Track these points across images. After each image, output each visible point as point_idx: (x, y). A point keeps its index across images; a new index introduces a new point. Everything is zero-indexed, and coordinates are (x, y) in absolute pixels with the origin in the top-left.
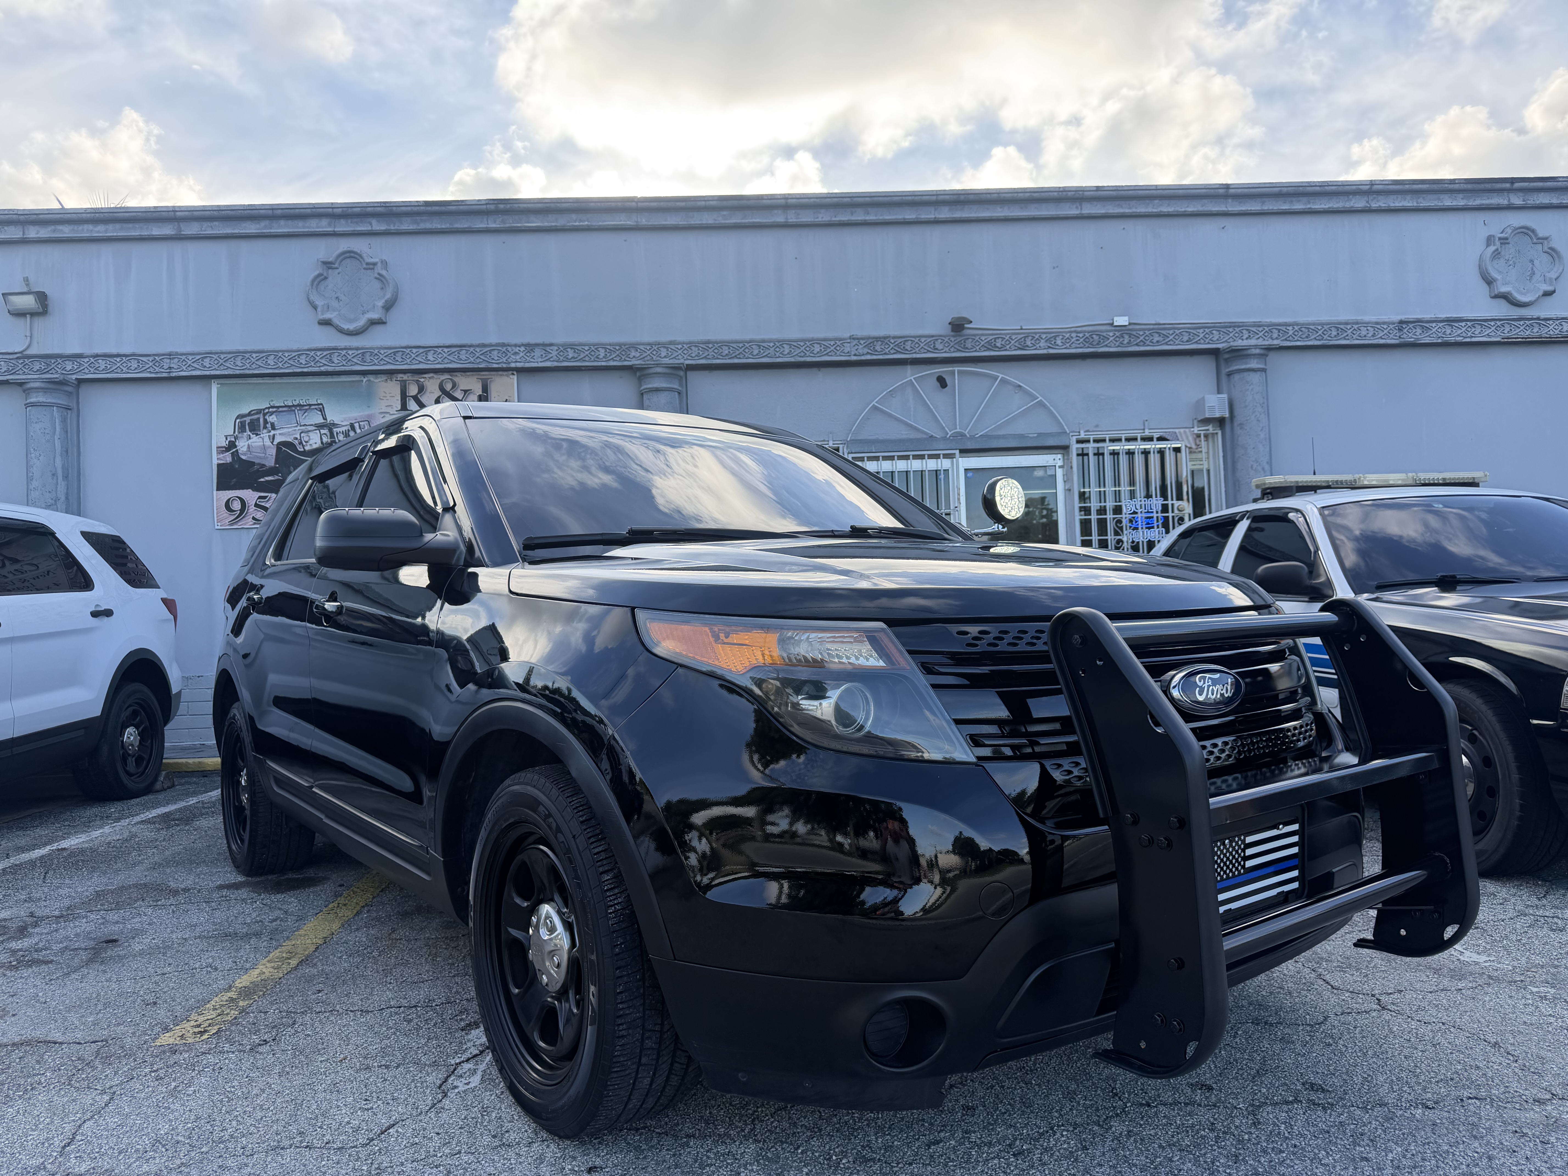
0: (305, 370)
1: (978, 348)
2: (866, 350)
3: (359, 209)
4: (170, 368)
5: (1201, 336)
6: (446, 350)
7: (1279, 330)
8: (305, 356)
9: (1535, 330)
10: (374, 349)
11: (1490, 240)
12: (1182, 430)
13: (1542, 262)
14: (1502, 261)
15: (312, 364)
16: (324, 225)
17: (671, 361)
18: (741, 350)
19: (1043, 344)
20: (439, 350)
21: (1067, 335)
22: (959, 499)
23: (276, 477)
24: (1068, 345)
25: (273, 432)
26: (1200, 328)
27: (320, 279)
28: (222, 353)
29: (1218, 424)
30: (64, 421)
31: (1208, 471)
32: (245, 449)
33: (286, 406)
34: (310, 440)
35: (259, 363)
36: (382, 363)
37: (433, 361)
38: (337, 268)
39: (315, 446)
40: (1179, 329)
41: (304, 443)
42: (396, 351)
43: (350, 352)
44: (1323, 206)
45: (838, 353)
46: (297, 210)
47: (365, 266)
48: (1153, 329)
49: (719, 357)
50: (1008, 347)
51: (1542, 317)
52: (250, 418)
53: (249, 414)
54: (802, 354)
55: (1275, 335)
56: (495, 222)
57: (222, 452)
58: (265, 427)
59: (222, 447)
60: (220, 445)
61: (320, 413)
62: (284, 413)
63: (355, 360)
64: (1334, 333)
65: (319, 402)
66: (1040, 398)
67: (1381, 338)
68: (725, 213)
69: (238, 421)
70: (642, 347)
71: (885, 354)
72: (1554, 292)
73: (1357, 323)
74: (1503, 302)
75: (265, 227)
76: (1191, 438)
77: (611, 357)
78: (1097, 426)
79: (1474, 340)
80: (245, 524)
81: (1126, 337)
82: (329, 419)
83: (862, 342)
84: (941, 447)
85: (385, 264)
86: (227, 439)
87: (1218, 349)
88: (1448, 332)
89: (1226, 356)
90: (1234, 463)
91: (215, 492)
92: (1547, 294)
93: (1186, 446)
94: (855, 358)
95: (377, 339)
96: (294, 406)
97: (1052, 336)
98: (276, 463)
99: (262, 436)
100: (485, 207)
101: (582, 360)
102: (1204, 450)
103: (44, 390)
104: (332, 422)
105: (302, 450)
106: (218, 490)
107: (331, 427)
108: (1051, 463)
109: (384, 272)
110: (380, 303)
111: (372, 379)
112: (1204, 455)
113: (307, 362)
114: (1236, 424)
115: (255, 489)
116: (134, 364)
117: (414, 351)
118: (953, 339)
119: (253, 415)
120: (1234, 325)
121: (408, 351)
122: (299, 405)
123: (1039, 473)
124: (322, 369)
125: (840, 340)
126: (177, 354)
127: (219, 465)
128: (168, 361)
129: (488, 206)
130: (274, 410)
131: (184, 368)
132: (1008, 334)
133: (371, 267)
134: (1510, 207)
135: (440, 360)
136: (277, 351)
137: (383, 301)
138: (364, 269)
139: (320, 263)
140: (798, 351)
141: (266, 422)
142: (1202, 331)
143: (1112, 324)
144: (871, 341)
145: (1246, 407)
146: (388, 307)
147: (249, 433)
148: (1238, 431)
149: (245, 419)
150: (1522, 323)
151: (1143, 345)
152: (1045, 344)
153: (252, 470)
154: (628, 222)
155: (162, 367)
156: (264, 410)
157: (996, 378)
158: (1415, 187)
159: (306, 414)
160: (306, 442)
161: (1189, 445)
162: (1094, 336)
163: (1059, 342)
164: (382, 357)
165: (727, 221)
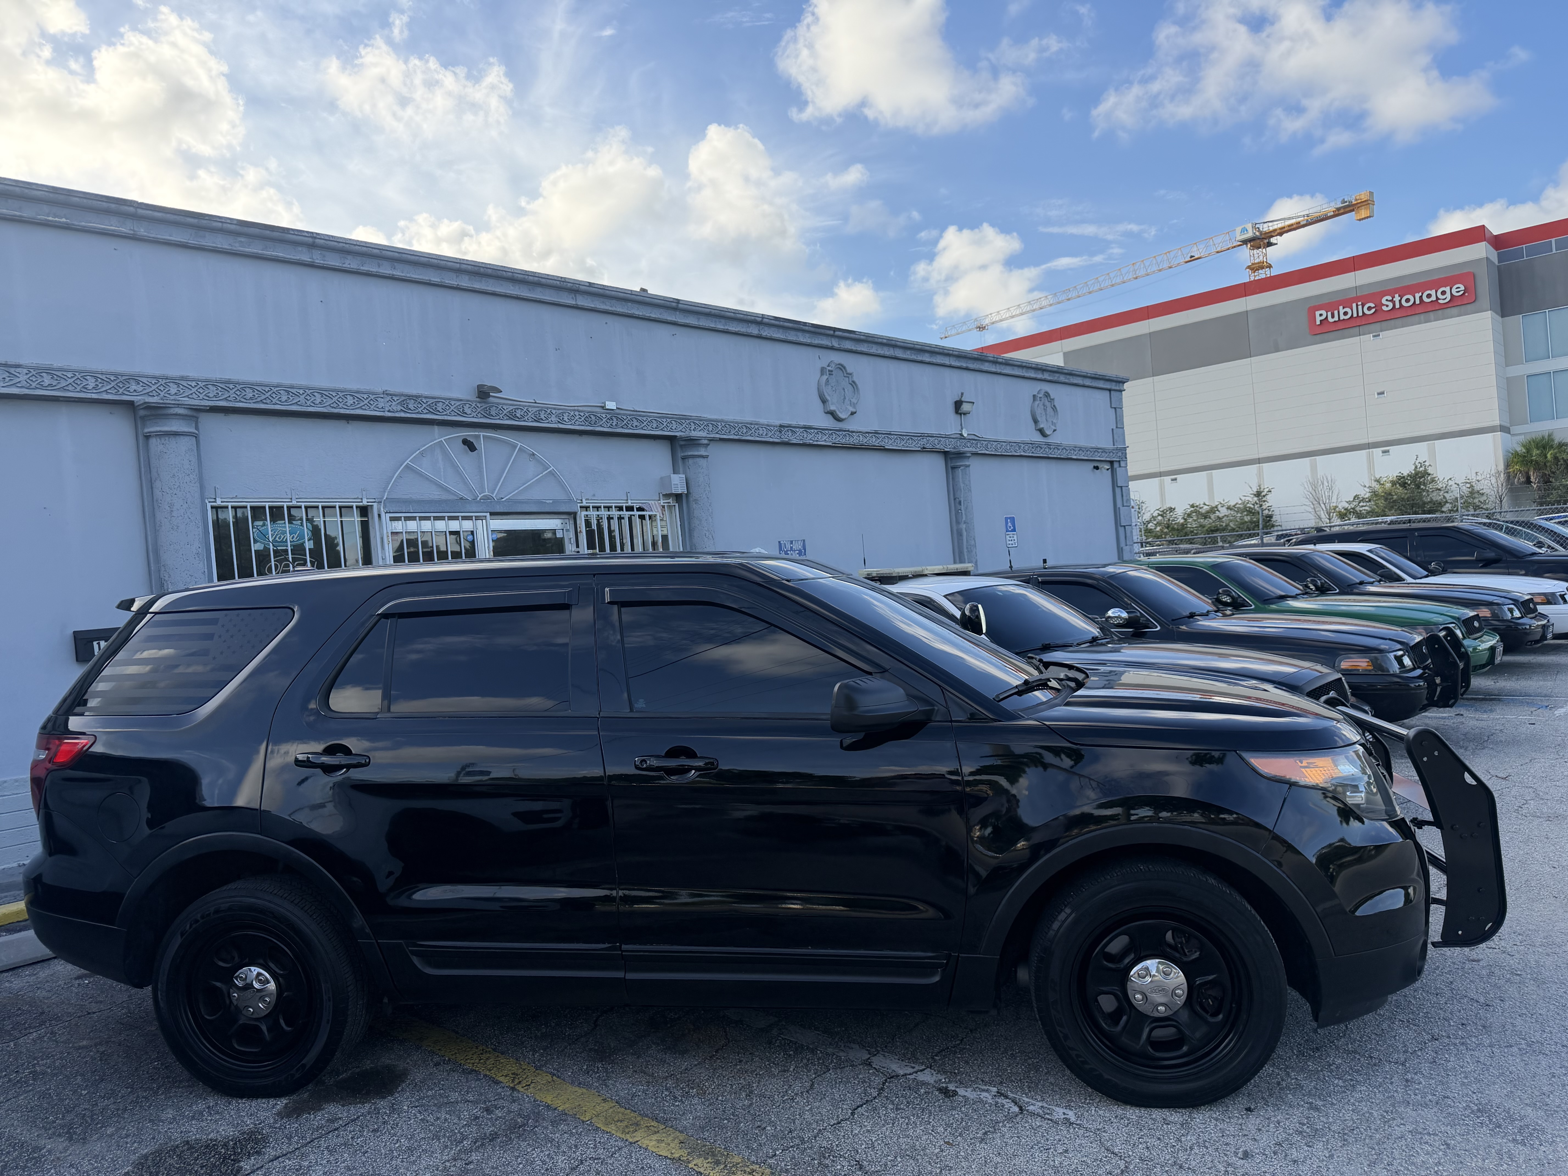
1: (501, 416)
2: (399, 407)
5: (665, 424)
9: (847, 439)
12: (653, 502)
18: (268, 395)
19: (553, 418)
21: (572, 413)
24: (573, 421)
26: (664, 418)
29: (677, 499)
40: (650, 417)
45: (372, 407)
48: (633, 415)
49: (242, 399)
50: (526, 417)
51: (850, 429)
54: (335, 405)
66: (553, 468)
70: (144, 380)
71: (418, 413)
72: (855, 413)
73: (757, 424)
76: (657, 509)
78: (594, 495)
79: (819, 443)
81: (615, 419)
83: (395, 399)
84: (473, 509)
87: (675, 437)
89: (682, 443)
90: (691, 531)
93: (657, 516)
94: (389, 414)
97: (561, 412)
102: (668, 518)
108: (559, 526)
112: (669, 523)
114: (691, 499)
118: (479, 405)
120: (685, 418)
123: (547, 537)
125: (373, 394)
132: (526, 406)
134: (832, 348)
140: (330, 402)
142: (665, 420)
143: (603, 407)
144: (403, 398)
145: (699, 486)
148: (694, 506)
150: (841, 433)
151: (627, 428)
152: (555, 419)
154: (119, 229)
157: (515, 446)
162: (592, 416)
163: (566, 418)
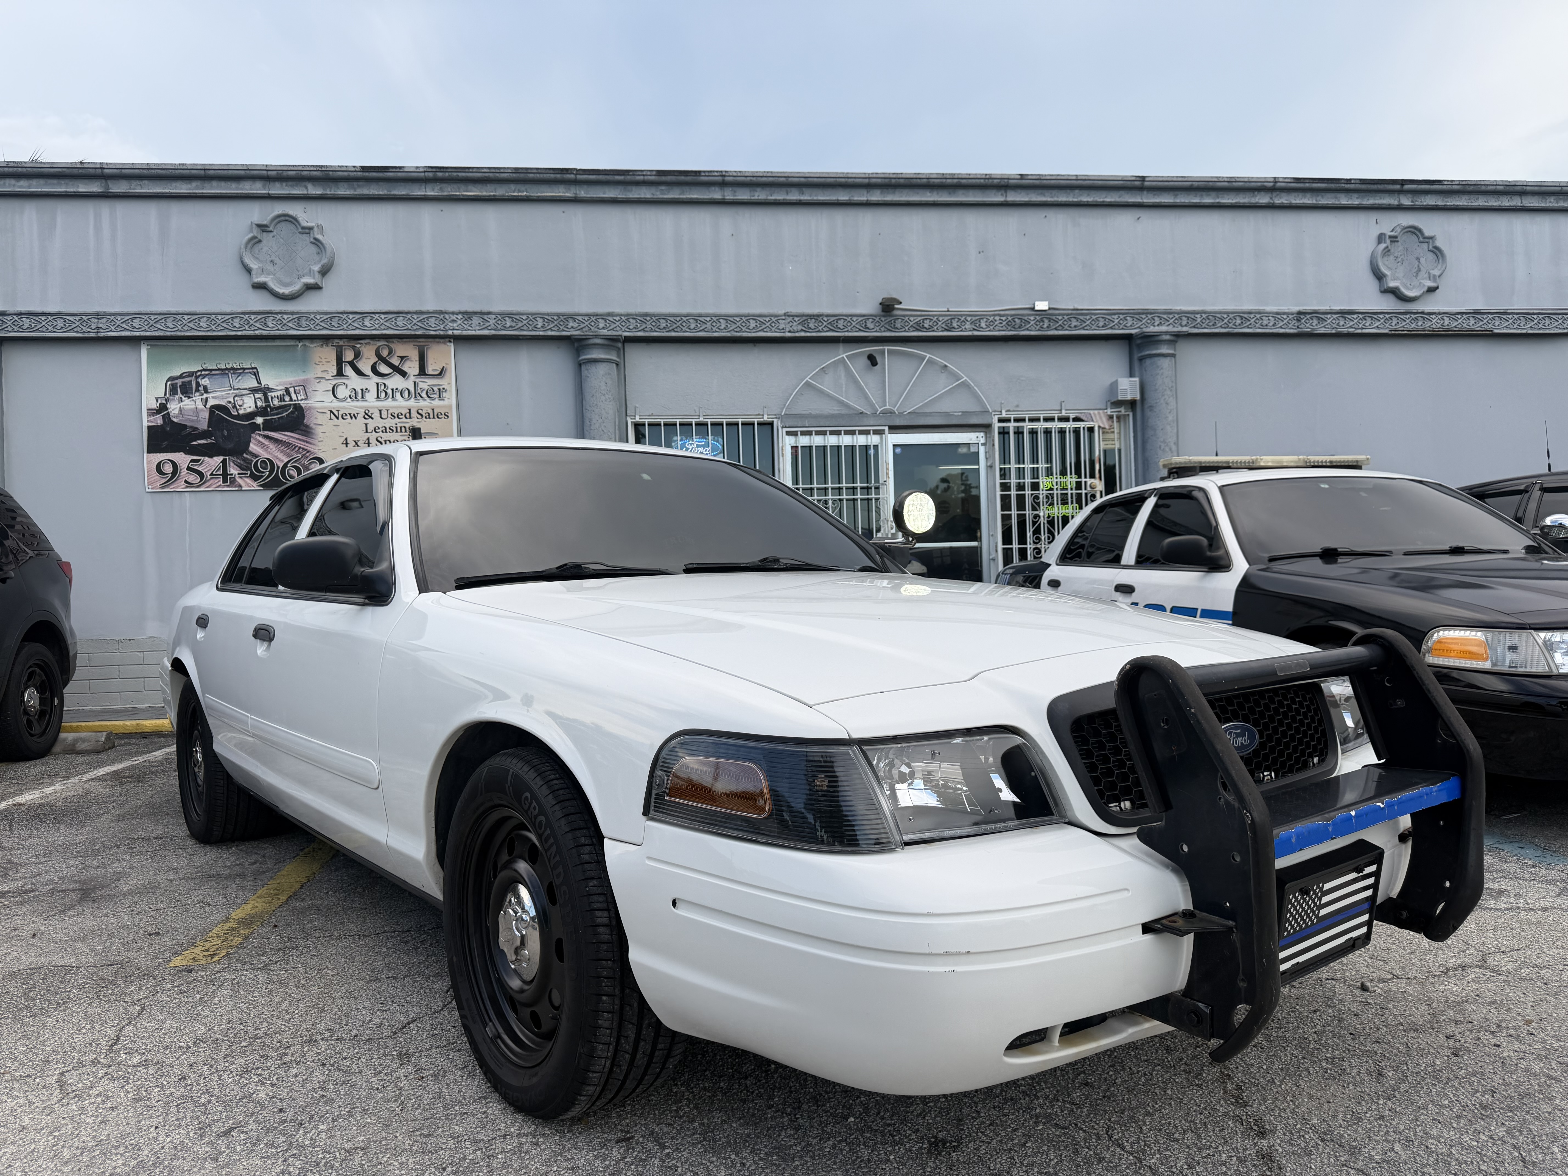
0: (239, 333)
1: (907, 328)
2: (800, 327)
3: (295, 172)
4: (98, 328)
5: (1116, 321)
6: (383, 316)
7: (1188, 318)
8: (238, 319)
9: (1420, 324)
10: (310, 313)
11: (1381, 238)
12: (1096, 412)
13: (1427, 259)
14: (1392, 258)
15: (247, 327)
16: (257, 188)
17: (610, 333)
18: (678, 324)
19: (968, 326)
20: (376, 316)
21: (991, 319)
22: (887, 474)
23: (209, 441)
24: (992, 327)
25: (205, 396)
26: (1114, 314)
27: (254, 242)
28: (152, 314)
29: (1130, 406)
31: (1120, 451)
32: (176, 412)
33: (219, 369)
34: (244, 403)
35: (191, 325)
36: (318, 328)
37: (369, 327)
38: (271, 232)
39: (249, 410)
40: (1095, 314)
41: (238, 407)
42: (332, 316)
43: (285, 317)
44: (1230, 201)
45: (773, 329)
46: (230, 171)
47: (300, 230)
48: (1071, 314)
49: (657, 330)
50: (935, 328)
51: (1426, 311)
52: (181, 380)
53: (181, 376)
54: (738, 329)
55: (1184, 323)
56: (433, 190)
57: (153, 414)
58: (197, 390)
59: (152, 409)
60: (150, 407)
61: (254, 377)
62: (217, 377)
63: (290, 324)
64: (1238, 321)
65: (253, 366)
66: (965, 378)
67: (1281, 327)
68: (663, 188)
69: (169, 383)
70: (580, 318)
71: (819, 331)
72: (1437, 288)
73: (1259, 313)
74: (1391, 298)
75: (197, 188)
76: (1104, 419)
77: (549, 327)
78: (1017, 406)
79: (1365, 331)
80: (177, 487)
81: (1046, 321)
82: (264, 383)
83: (796, 319)
84: (872, 423)
85: (321, 228)
86: (157, 401)
87: (1131, 335)
88: (1342, 323)
89: (1139, 342)
90: (1144, 442)
91: (145, 455)
92: (1432, 290)
93: (1099, 427)
94: (788, 335)
95: (312, 304)
96: (227, 369)
97: (977, 318)
98: (209, 427)
99: (194, 398)
100: (423, 174)
101: (520, 329)
102: (1116, 431)
104: (266, 386)
105: (236, 414)
106: (148, 452)
107: (265, 391)
108: (974, 441)
109: (320, 237)
110: (316, 268)
111: (307, 344)
112: (1116, 436)
113: (242, 326)
114: (1146, 406)
115: (188, 452)
116: (60, 323)
117: (351, 316)
118: (883, 319)
119: (184, 377)
120: (1146, 312)
121: (344, 316)
122: (233, 369)
123: (963, 450)
124: (257, 332)
125: (775, 316)
126: (105, 314)
127: (149, 428)
128: (96, 320)
129: (426, 174)
130: (207, 373)
131: (113, 328)
132: (936, 315)
133: (307, 231)
134: (1400, 208)
135: (377, 326)
136: (211, 314)
137: (320, 266)
138: (300, 233)
139: (254, 226)
140: (734, 326)
141: (198, 385)
142: (1116, 317)
143: (1033, 309)
144: (804, 318)
145: (1156, 390)
146: (325, 271)
147: (181, 396)
148: (1148, 413)
149: (176, 381)
150: (1408, 316)
151: (1061, 330)
152: (970, 326)
153: (184, 433)
154: (567, 194)
155: (90, 327)
156: (196, 372)
157: (923, 358)
158: (1315, 185)
159: (240, 378)
160: (239, 406)
161: (1102, 426)
162: (1016, 320)
163: (983, 325)
164: (318, 322)
165: (665, 196)
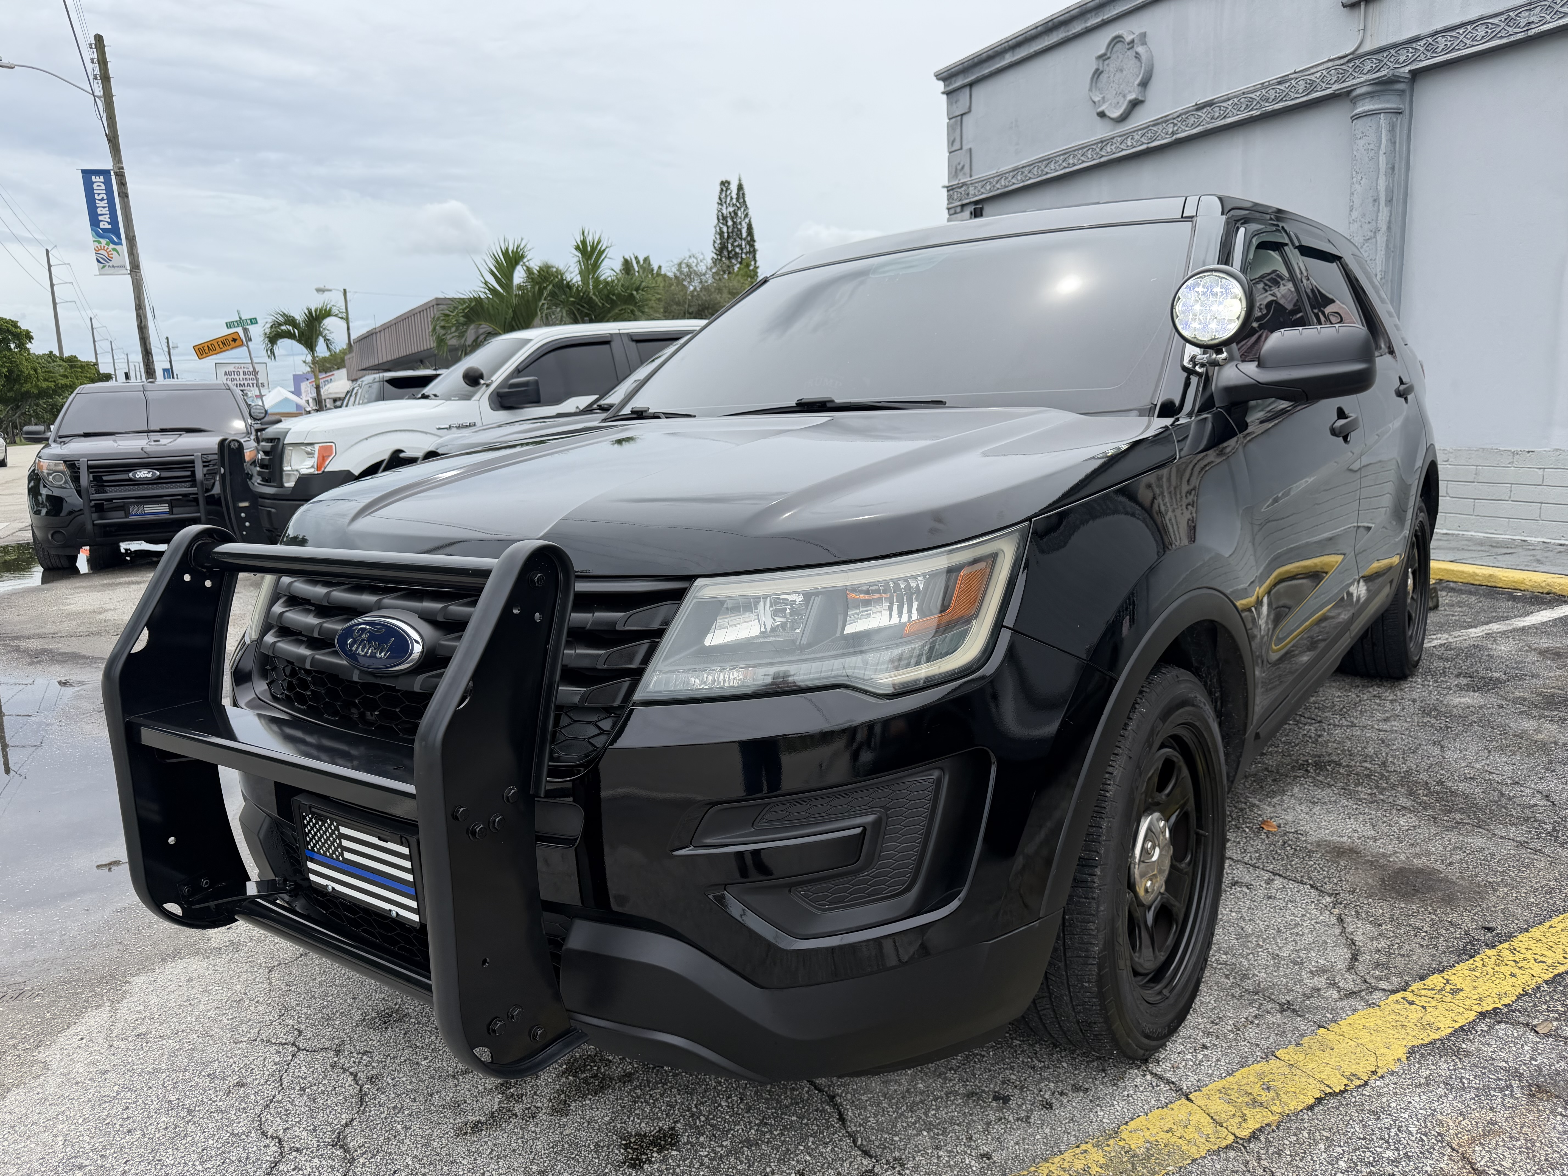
4: (1529, 24)
30: (1392, 129)
103: (1370, 95)
116: (1481, 31)
128: (1527, 14)
155: (1518, 26)
